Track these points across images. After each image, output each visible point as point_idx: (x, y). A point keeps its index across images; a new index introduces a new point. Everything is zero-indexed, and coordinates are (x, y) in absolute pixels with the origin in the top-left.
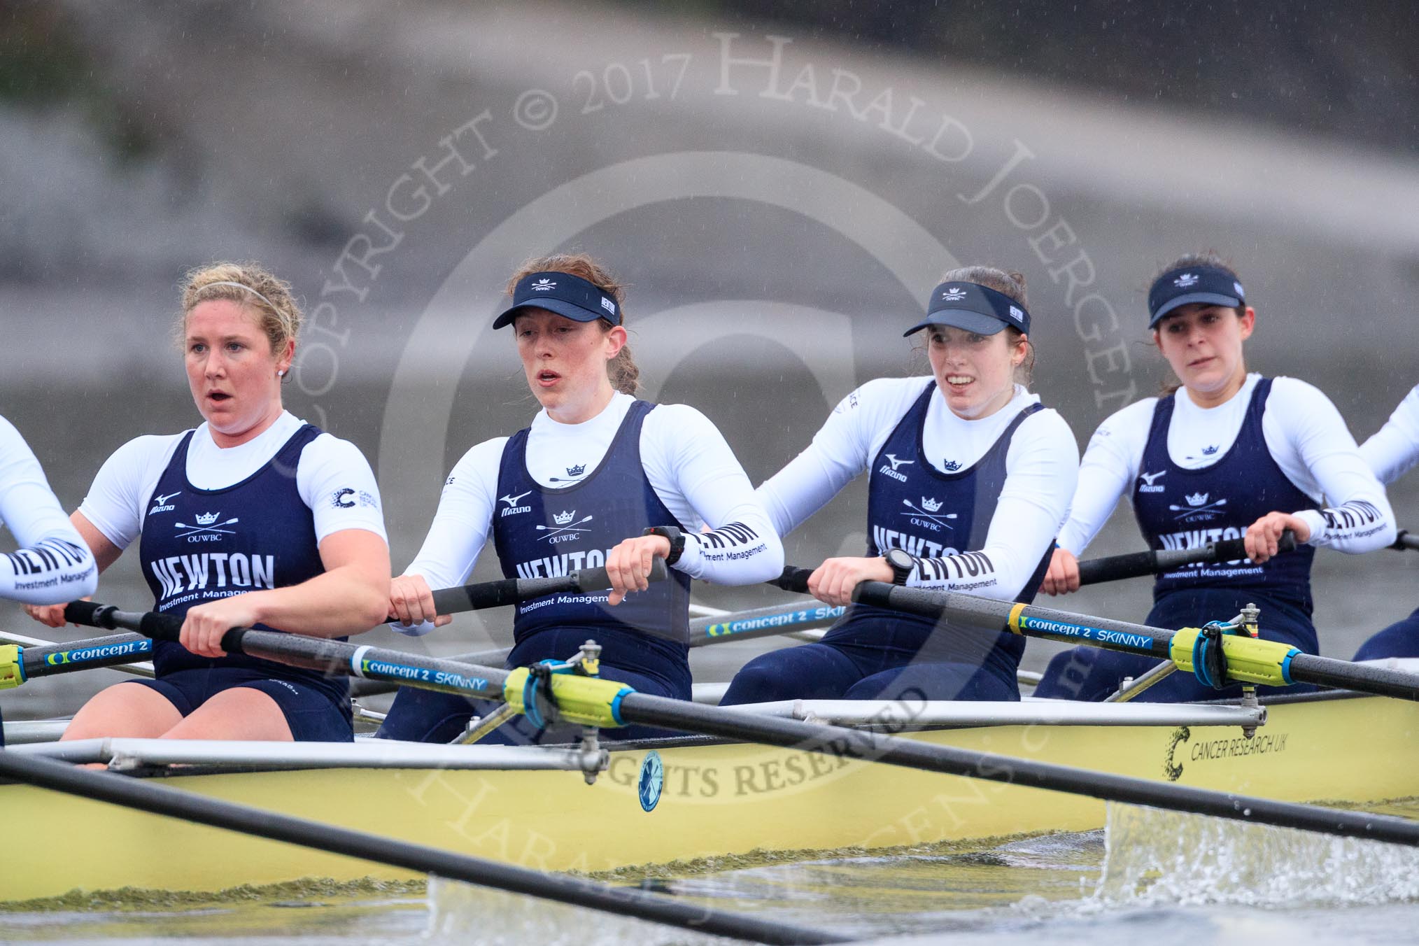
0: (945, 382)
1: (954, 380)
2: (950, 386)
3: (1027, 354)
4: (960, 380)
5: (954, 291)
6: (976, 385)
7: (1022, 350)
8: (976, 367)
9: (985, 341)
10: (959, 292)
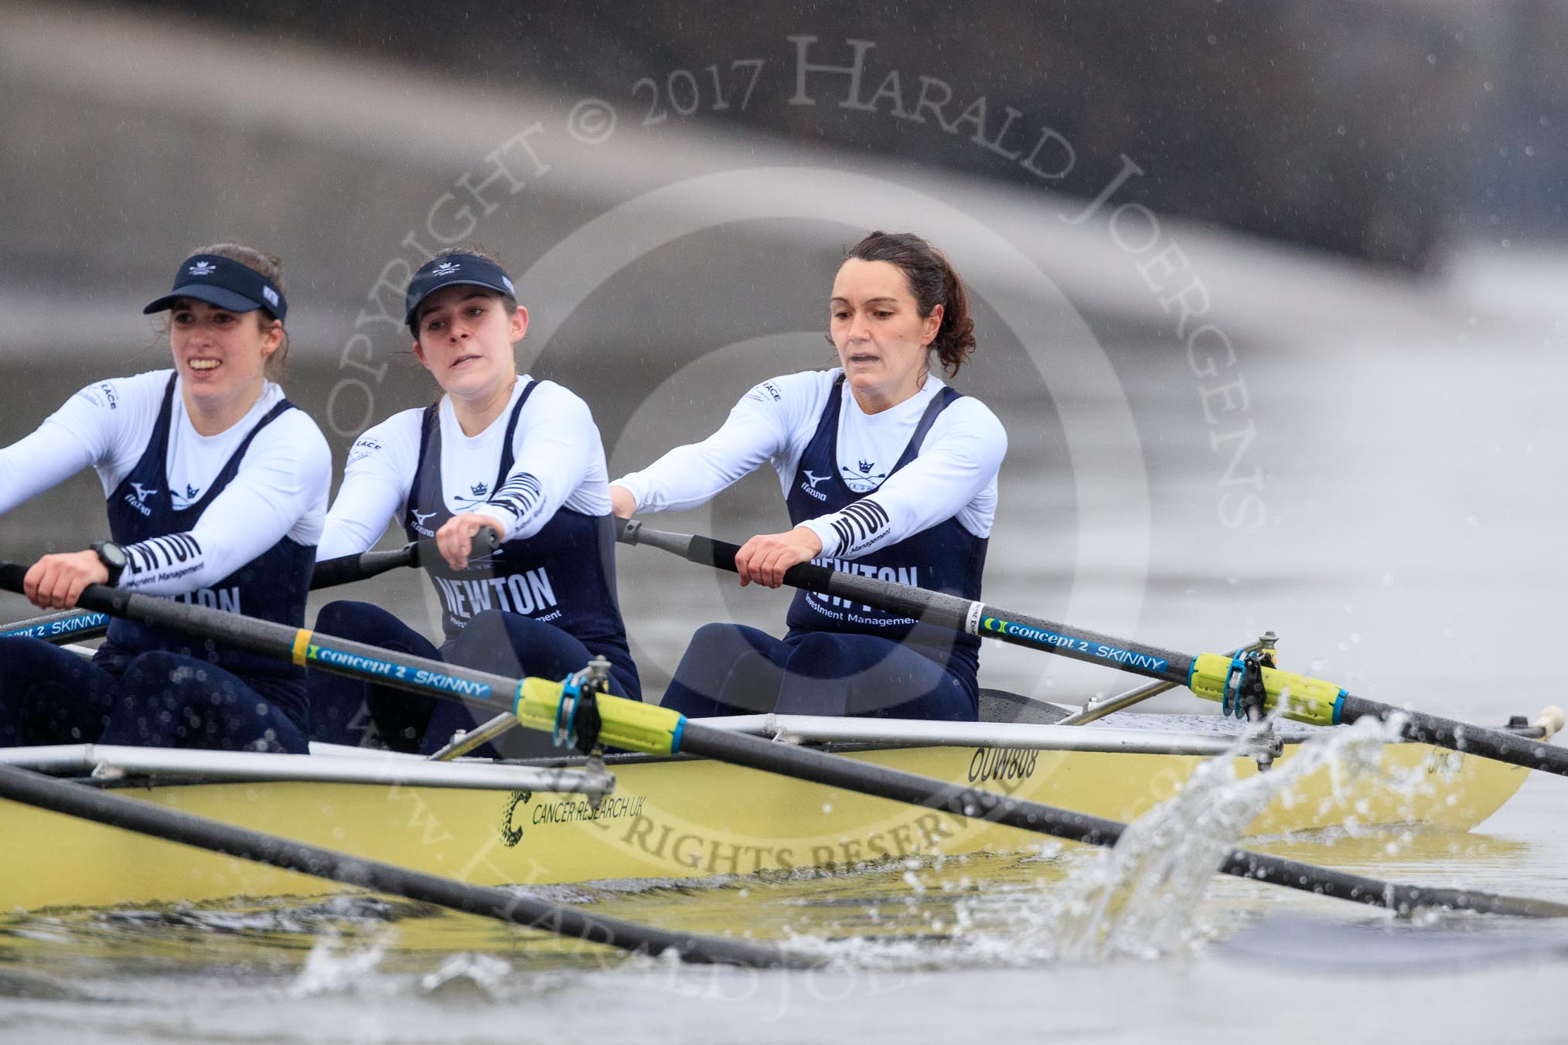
0: (187, 366)
1: (197, 364)
2: (193, 372)
3: (281, 343)
4: (204, 364)
5: (202, 265)
6: (221, 371)
7: (274, 338)
8: (222, 348)
9: (233, 322)
10: (208, 266)
